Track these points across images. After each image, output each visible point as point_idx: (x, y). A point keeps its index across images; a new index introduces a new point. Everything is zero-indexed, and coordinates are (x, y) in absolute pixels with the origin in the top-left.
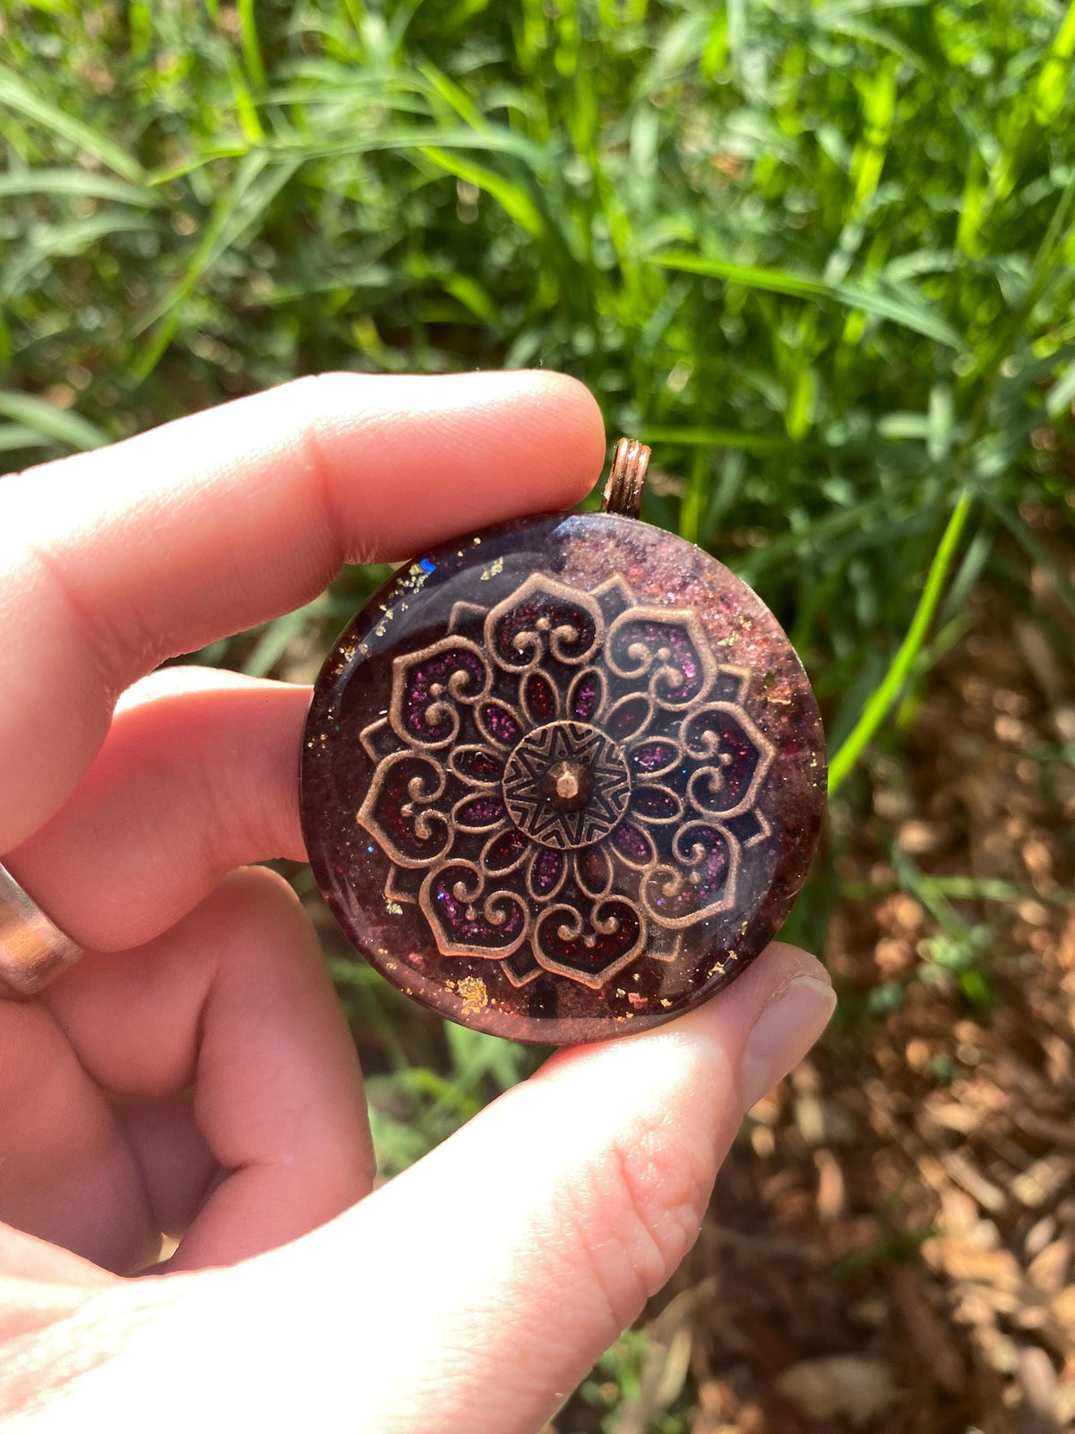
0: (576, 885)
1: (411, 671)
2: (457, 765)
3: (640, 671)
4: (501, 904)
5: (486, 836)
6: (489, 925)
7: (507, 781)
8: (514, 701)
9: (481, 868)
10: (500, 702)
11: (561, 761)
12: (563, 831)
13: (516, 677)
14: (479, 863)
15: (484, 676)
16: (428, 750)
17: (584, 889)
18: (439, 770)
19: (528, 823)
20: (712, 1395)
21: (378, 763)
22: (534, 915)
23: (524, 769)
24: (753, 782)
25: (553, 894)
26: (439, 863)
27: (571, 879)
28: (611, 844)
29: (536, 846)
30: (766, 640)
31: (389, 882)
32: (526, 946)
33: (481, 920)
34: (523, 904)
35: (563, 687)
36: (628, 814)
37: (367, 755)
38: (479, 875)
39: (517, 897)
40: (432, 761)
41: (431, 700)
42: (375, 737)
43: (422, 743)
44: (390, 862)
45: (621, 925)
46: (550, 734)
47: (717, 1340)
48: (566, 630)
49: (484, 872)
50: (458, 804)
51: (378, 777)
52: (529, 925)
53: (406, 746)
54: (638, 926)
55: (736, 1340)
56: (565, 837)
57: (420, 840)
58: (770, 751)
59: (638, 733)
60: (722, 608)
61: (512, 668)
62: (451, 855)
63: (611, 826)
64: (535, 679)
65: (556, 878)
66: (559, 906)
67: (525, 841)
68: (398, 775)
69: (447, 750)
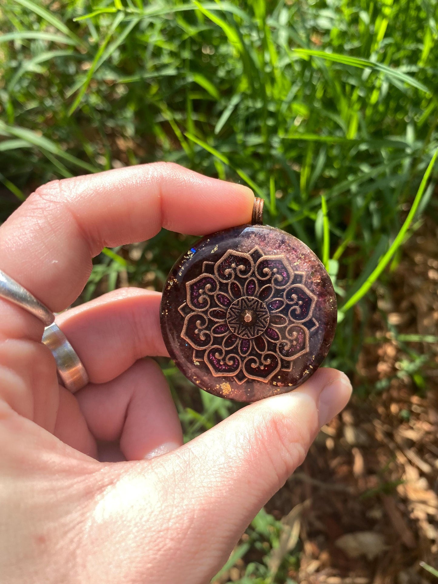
0: (255, 350)
1: (192, 286)
2: (210, 315)
3: (268, 277)
4: (232, 358)
5: (223, 337)
6: (228, 366)
7: (228, 319)
8: (227, 292)
9: (223, 347)
10: (223, 293)
11: (245, 310)
12: (249, 333)
13: (227, 284)
14: (222, 346)
15: (216, 285)
16: (200, 311)
17: (258, 351)
18: (205, 317)
19: (236, 331)
20: (309, 547)
21: (185, 317)
22: (243, 361)
23: (233, 314)
24: (310, 309)
25: (248, 354)
26: (209, 347)
27: (253, 348)
28: (265, 335)
29: (240, 339)
30: (310, 261)
31: (194, 355)
32: (241, 371)
33: (225, 364)
34: (238, 358)
35: (243, 285)
36: (269, 325)
37: (181, 315)
38: (223, 350)
39: (236, 355)
40: (203, 315)
41: (200, 295)
42: (183, 309)
43: (198, 309)
44: (193, 349)
45: (272, 361)
46: (240, 302)
47: (310, 524)
48: (242, 267)
49: (224, 349)
50: (213, 328)
51: (186, 322)
52: (241, 364)
53: (193, 311)
54: (277, 360)
55: (318, 525)
56: (249, 335)
57: (202, 341)
58: (315, 298)
59: (270, 298)
60: (294, 252)
61: (225, 281)
62: (213, 344)
63: (264, 330)
64: (233, 284)
65: (248, 348)
66: (250, 357)
67: (236, 337)
68: (192, 321)
69: (207, 311)
